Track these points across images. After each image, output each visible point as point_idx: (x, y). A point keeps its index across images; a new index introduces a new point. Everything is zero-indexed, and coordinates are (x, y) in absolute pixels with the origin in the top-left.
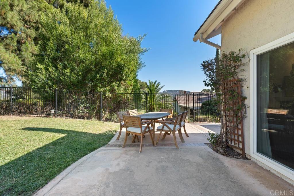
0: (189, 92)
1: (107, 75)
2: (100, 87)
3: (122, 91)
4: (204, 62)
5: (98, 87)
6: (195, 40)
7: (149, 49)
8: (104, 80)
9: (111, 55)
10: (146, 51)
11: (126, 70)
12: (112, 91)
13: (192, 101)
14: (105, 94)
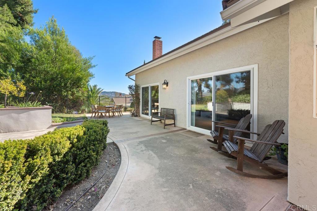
0: (124, 94)
1: (70, 84)
2: (64, 92)
3: (80, 94)
4: (129, 86)
5: (63, 92)
6: (126, 76)
7: (97, 65)
8: (67, 87)
9: (73, 70)
10: (94, 66)
11: (83, 81)
12: (73, 94)
13: (125, 103)
14: (67, 96)
